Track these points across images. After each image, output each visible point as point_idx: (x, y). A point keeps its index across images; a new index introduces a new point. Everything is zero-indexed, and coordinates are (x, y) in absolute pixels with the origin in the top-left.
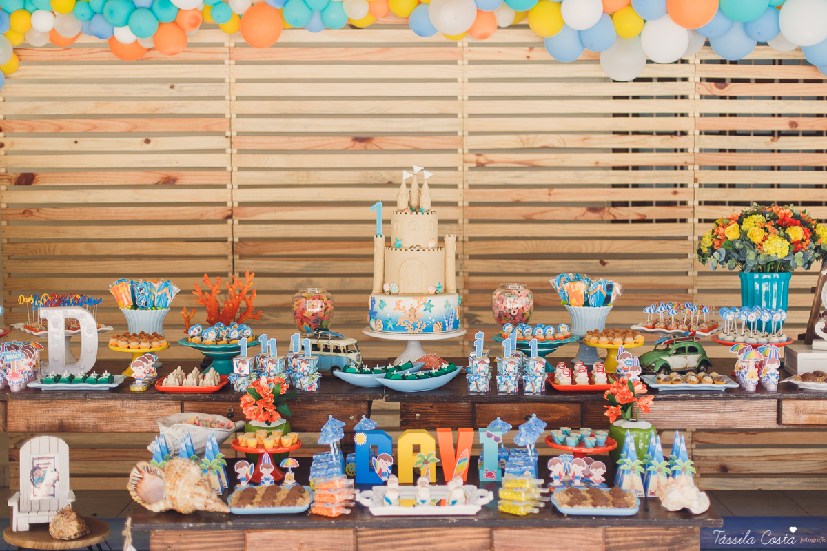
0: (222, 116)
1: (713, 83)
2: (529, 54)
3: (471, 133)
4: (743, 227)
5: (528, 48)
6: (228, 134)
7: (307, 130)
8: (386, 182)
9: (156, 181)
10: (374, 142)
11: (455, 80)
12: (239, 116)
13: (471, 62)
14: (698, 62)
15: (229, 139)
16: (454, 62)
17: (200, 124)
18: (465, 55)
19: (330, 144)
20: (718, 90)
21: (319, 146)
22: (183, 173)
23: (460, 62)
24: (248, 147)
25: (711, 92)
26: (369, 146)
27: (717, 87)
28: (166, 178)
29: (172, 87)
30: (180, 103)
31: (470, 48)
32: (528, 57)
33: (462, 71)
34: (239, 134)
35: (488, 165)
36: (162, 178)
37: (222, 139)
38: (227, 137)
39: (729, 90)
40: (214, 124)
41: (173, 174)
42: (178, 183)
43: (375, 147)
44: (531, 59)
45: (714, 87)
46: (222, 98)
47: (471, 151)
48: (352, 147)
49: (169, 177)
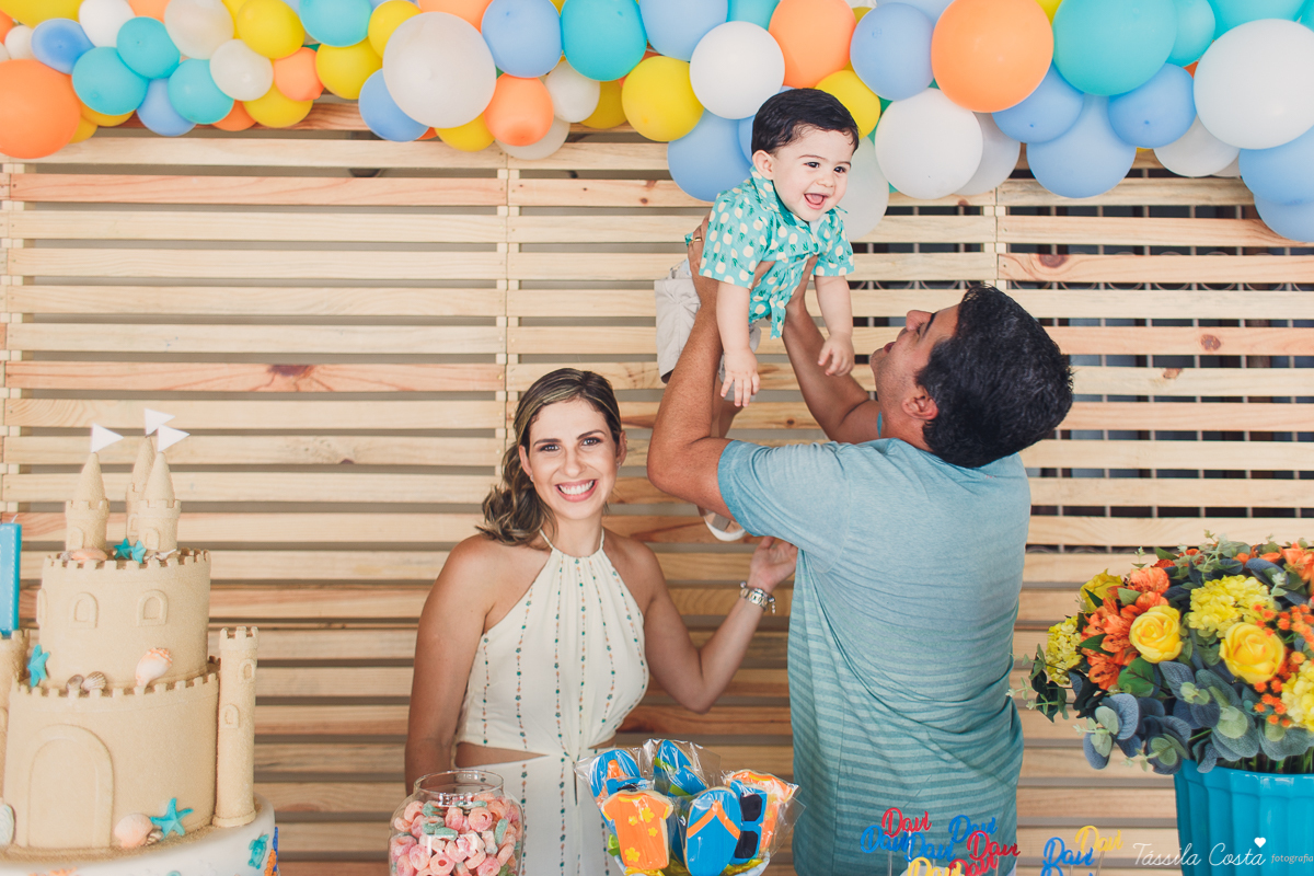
1: (1034, 256)
2: (645, 194)
3: (523, 358)
4: (1194, 620)
5: (644, 182)
6: (3, 356)
7: (170, 349)
8: (338, 461)
10: (314, 375)
11: (491, 247)
12: (27, 318)
13: (524, 210)
14: (1001, 211)
15: (2, 369)
16: (491, 210)
18: (511, 195)
19: (218, 378)
20: (1046, 270)
21: (195, 384)
23: (502, 210)
24: (41, 384)
25: (1031, 273)
26: (305, 384)
27: (1044, 263)
31: (524, 181)
32: (644, 201)
33: (506, 227)
39: (1069, 269)
43: (316, 387)
44: (649, 205)
45: (1037, 264)
48: (268, 385)
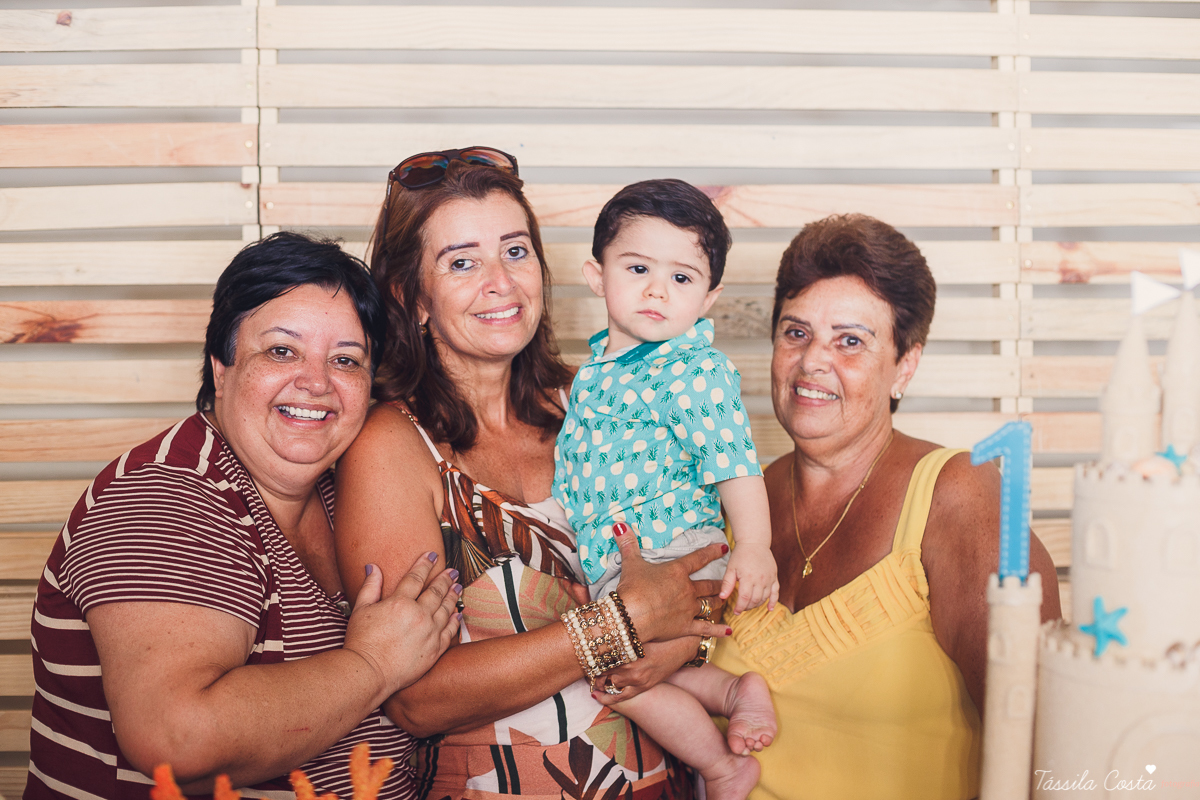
0: (232, 116)
3: (1041, 178)
6: (250, 175)
9: (9, 335)
10: (734, 201)
12: (286, 115)
15: (253, 192)
17: (156, 144)
19: (587, 208)
21: (553, 215)
22: (97, 305)
28: (40, 324)
29: (65, 21)
30: (89, 71)
34: (287, 174)
35: (1095, 280)
36: (27, 323)
37: (230, 190)
38: (247, 186)
40: (203, 145)
41: (64, 309)
42: (83, 337)
43: (737, 219)
46: (231, 55)
47: (1040, 234)
49: (54, 320)
